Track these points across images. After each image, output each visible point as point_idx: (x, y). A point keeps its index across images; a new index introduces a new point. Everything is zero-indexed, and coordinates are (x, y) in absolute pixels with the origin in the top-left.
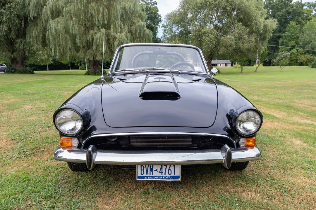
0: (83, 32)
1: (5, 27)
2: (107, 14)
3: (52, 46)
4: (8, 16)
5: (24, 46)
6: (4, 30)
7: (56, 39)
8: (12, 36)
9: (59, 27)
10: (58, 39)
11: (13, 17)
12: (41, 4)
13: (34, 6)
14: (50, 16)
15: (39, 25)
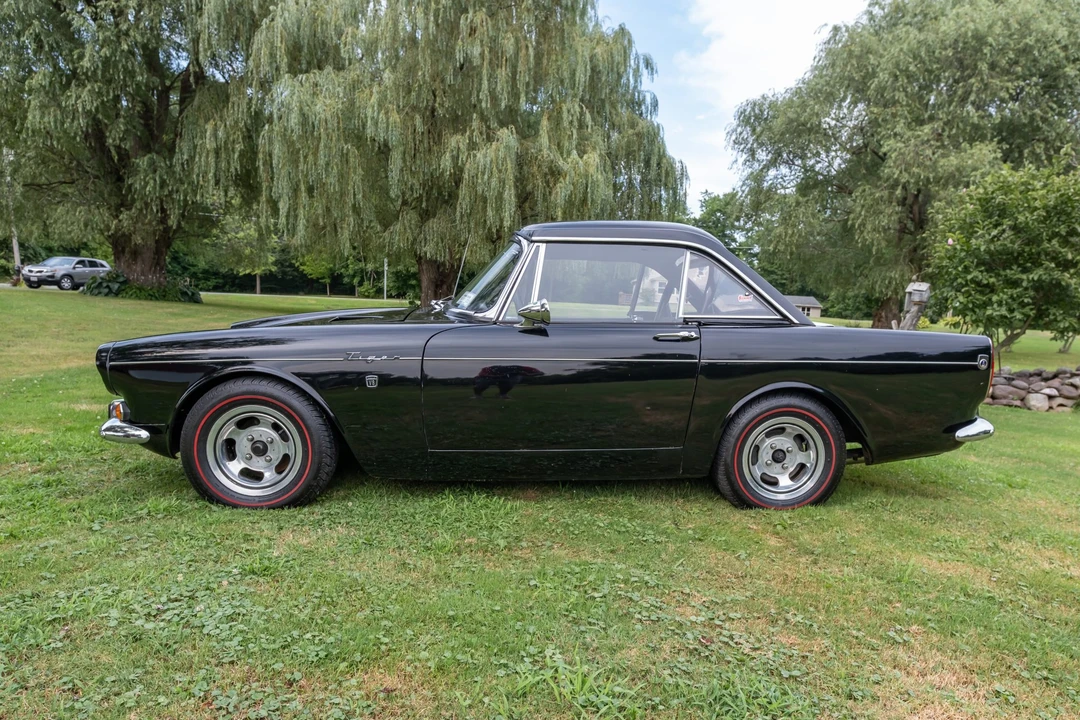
0: (418, 138)
1: (85, 95)
2: (529, 70)
3: (282, 187)
4: (106, 52)
5: (163, 184)
6: (80, 110)
7: (302, 159)
8: (114, 140)
9: (319, 108)
10: (310, 158)
11: (127, 58)
12: (252, 13)
13: (219, 18)
14: (286, 60)
15: (233, 99)
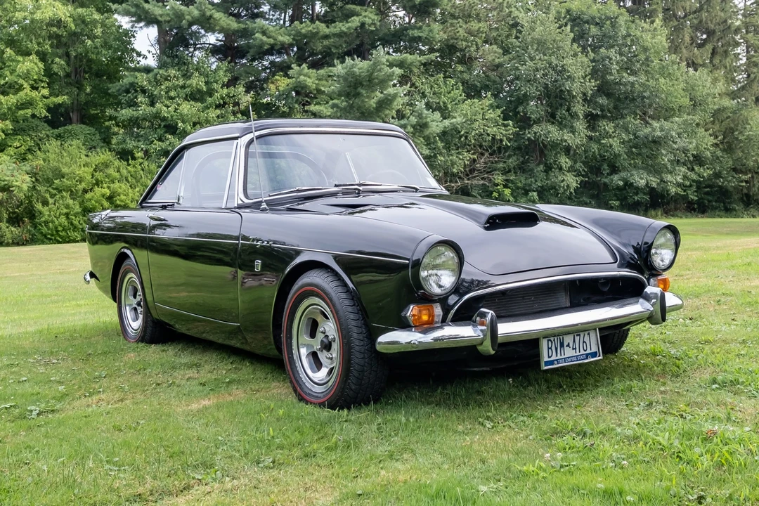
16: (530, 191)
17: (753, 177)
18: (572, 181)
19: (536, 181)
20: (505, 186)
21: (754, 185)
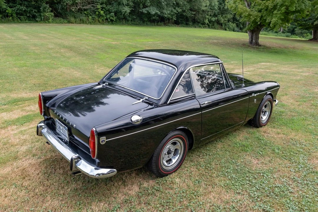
16: (112, 13)
17: (196, 13)
18: (127, 10)
19: (114, 9)
20: (102, 10)
21: (196, 16)
